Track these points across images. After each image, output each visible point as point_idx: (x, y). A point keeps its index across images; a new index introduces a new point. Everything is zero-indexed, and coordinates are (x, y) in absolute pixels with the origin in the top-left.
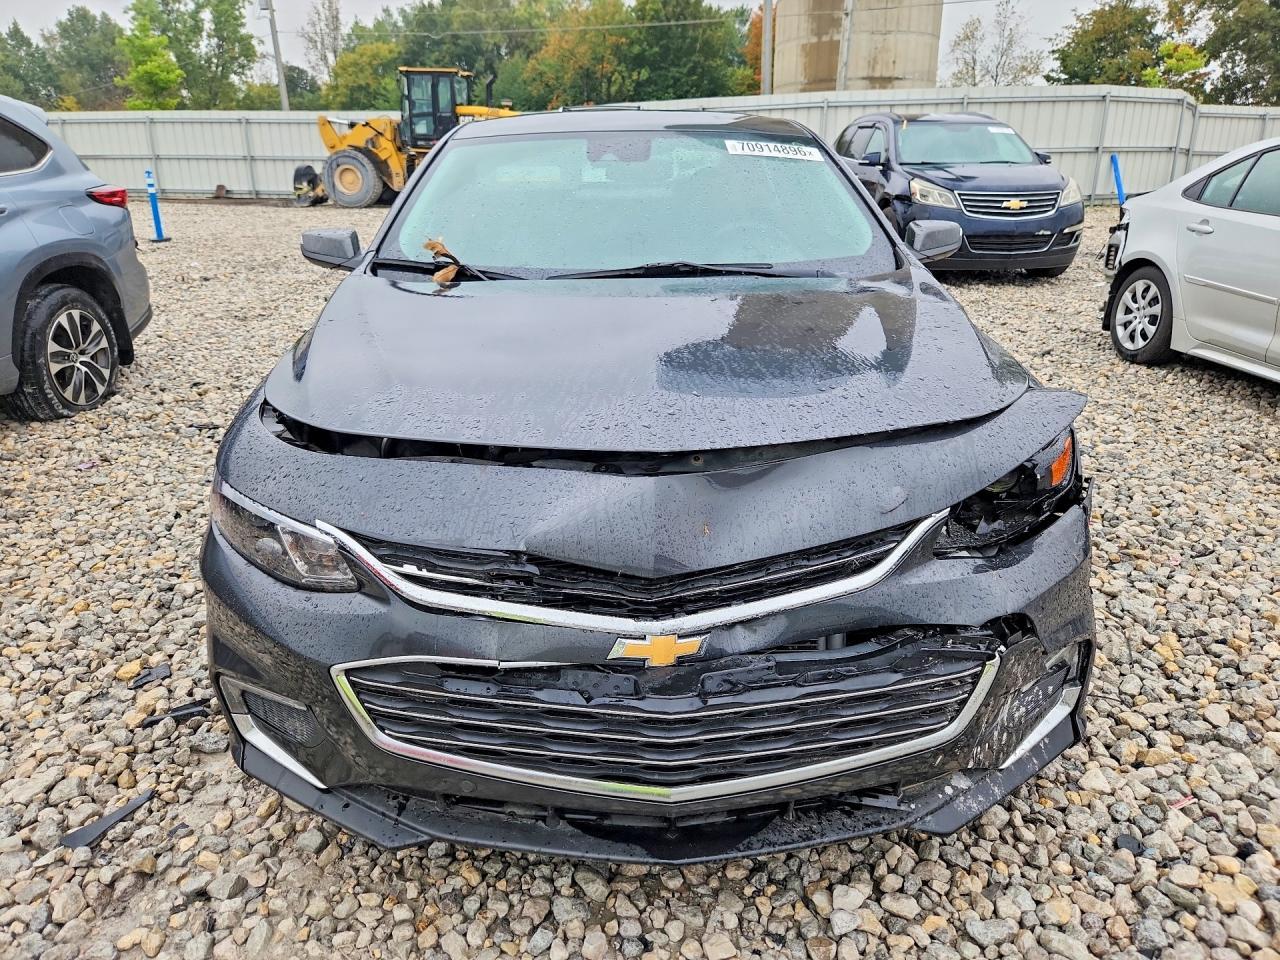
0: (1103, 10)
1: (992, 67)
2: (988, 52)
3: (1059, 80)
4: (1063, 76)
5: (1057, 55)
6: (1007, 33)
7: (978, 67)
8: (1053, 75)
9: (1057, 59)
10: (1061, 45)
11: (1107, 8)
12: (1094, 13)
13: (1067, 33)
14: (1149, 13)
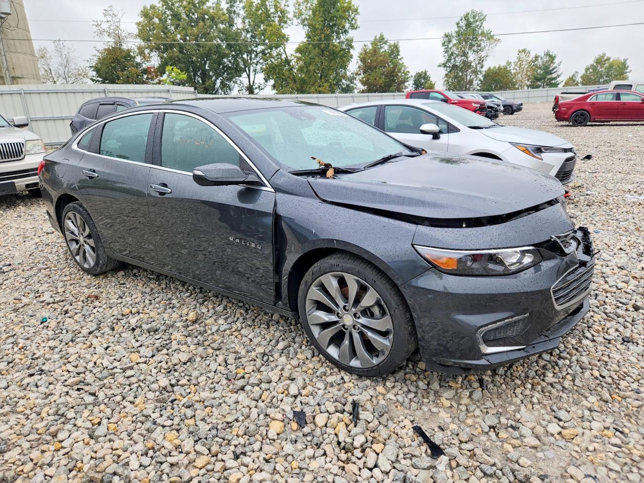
0: (109, 48)
1: (61, 72)
2: (57, 66)
3: (98, 81)
4: (100, 79)
5: (93, 69)
6: (64, 57)
7: (53, 73)
8: (94, 78)
9: (94, 71)
10: (94, 64)
11: (111, 48)
12: (105, 50)
13: (96, 58)
14: (131, 52)
